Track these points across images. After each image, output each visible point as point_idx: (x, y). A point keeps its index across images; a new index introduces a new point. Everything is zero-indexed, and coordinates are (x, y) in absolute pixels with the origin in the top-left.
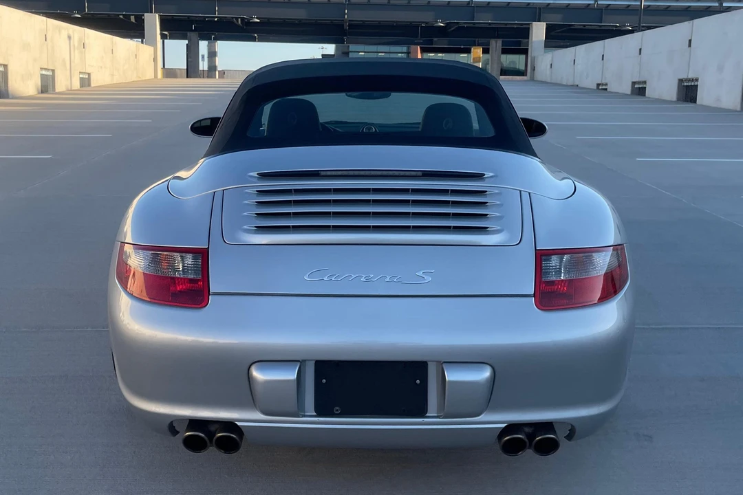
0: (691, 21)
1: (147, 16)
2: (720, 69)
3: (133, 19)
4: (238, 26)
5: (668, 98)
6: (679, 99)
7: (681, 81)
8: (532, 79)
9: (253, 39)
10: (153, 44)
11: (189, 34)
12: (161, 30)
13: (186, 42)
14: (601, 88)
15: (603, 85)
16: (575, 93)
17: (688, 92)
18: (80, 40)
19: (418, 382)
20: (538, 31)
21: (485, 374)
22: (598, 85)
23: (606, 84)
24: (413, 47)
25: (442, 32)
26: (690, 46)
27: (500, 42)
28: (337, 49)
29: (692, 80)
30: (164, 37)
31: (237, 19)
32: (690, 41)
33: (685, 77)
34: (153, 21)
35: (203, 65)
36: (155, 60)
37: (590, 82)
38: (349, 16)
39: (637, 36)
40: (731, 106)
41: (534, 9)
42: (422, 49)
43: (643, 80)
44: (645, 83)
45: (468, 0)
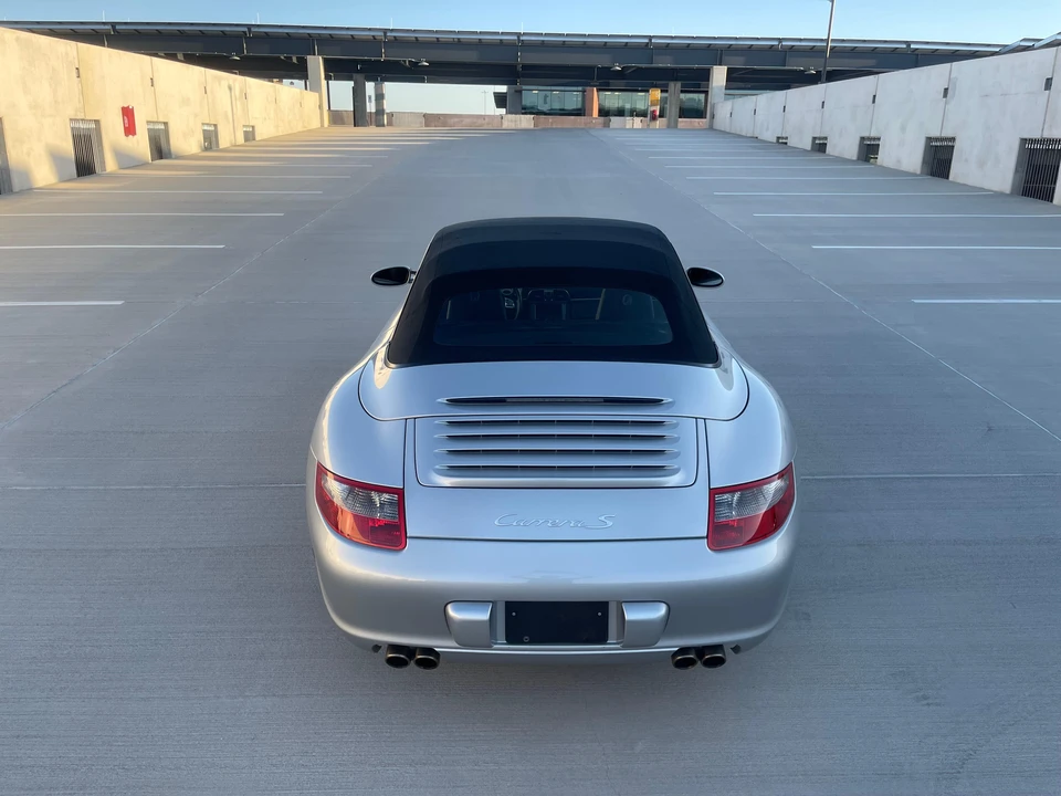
1: (310, 58)
2: (903, 129)
3: (295, 60)
4: (406, 67)
5: (847, 156)
6: (859, 159)
7: (863, 139)
8: (711, 128)
9: (421, 80)
10: (316, 89)
11: (354, 75)
12: (327, 70)
13: (351, 84)
14: (781, 142)
15: (783, 138)
16: (755, 147)
17: (869, 149)
18: (241, 91)
19: (600, 614)
20: (719, 75)
21: (662, 610)
22: (778, 138)
23: (787, 138)
24: (588, 88)
25: (620, 75)
26: (874, 102)
27: (679, 84)
28: (509, 89)
29: (874, 139)
30: (328, 78)
31: (405, 62)
32: (875, 96)
33: (867, 135)
34: (316, 63)
35: (371, 107)
36: (320, 107)
37: (770, 136)
38: (522, 58)
39: (821, 87)
40: (911, 170)
41: (715, 51)
42: (598, 90)
43: (823, 135)
44: (826, 138)
45: (647, 41)
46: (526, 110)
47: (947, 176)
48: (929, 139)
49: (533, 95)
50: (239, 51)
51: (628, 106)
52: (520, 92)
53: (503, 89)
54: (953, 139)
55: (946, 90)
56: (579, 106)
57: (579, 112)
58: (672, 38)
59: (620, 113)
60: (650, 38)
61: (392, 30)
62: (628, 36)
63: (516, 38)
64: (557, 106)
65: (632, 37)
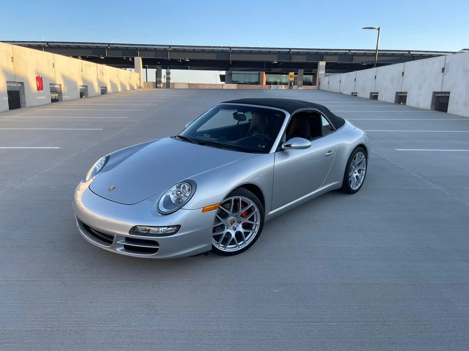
0: (404, 63)
1: (136, 58)
2: (420, 88)
3: (130, 59)
4: (180, 63)
5: (390, 101)
6: (395, 102)
7: (397, 93)
8: (319, 89)
9: (187, 69)
10: (138, 71)
11: (157, 66)
12: (143, 64)
13: (156, 70)
14: (354, 95)
15: (354, 93)
16: (342, 97)
17: (401, 98)
20: (322, 64)
22: (352, 93)
23: (357, 93)
24: (261, 72)
25: (276, 66)
26: (403, 75)
27: (303, 70)
28: (226, 73)
29: (404, 93)
30: (144, 67)
31: (179, 59)
32: (403, 73)
33: (400, 91)
34: (138, 61)
35: (164, 80)
36: (140, 79)
37: (348, 92)
38: (232, 58)
39: (374, 69)
40: (425, 107)
41: (320, 55)
42: (266, 73)
43: (377, 92)
44: (377, 93)
45: (289, 50)
46: (233, 82)
47: (446, 111)
48: (435, 93)
49: (237, 75)
50: (104, 55)
51: (278, 81)
52: (231, 74)
53: (223, 73)
54: (449, 93)
55: (443, 69)
56: (257, 81)
57: (257, 83)
58: (300, 49)
59: (275, 83)
60: (290, 49)
61: (173, 46)
62: (280, 48)
63: (229, 49)
64: (247, 81)
65: (282, 49)
